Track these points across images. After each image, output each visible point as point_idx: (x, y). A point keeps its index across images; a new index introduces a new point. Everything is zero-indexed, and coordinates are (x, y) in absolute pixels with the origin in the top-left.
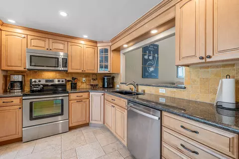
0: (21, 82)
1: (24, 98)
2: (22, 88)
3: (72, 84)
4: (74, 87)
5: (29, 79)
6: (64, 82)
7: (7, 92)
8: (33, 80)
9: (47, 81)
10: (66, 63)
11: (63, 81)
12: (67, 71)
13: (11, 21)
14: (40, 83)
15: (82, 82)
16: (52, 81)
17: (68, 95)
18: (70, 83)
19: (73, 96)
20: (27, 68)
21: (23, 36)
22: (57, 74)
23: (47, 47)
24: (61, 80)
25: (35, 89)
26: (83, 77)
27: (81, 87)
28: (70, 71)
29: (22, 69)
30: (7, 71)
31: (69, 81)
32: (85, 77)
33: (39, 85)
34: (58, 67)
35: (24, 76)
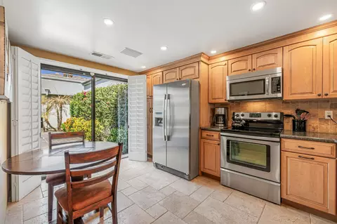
0: (224, 116)
1: (221, 134)
2: (225, 123)
3: (294, 121)
4: (300, 127)
5: (232, 112)
6: (278, 118)
7: (214, 125)
8: (236, 114)
9: (251, 115)
10: (279, 84)
11: (276, 116)
12: (281, 98)
13: (213, 52)
14: (242, 118)
15: (322, 120)
16: (259, 115)
17: (278, 139)
18: (291, 119)
19: (291, 144)
20: (228, 99)
21: (224, 63)
22: (268, 105)
23: (250, 68)
24: (274, 114)
25: (235, 124)
26: (326, 108)
27: (319, 130)
28: (287, 97)
29: (223, 101)
30: (214, 104)
31: (288, 116)
32: (331, 108)
33: (240, 120)
34: (264, 93)
35: (227, 108)
